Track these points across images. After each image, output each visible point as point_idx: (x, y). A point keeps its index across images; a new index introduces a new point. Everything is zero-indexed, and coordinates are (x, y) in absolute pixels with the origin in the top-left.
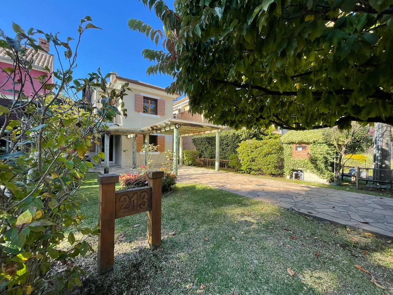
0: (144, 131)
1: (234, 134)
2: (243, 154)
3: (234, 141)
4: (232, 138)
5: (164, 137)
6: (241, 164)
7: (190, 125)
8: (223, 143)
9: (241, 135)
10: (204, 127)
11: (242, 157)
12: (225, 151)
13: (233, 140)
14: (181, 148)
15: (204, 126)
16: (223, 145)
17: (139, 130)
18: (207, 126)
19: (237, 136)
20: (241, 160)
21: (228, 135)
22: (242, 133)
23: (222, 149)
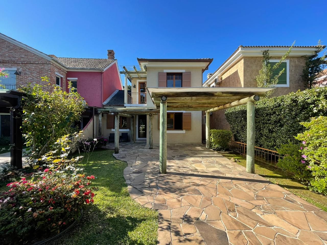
0: (153, 109)
1: (295, 101)
2: (316, 148)
3: (296, 115)
4: (291, 110)
5: (190, 113)
6: (311, 172)
7: (188, 94)
8: (269, 120)
9: (313, 103)
10: (216, 94)
11: (315, 157)
12: (274, 134)
13: (294, 113)
14: (208, 127)
15: (216, 92)
16: (270, 124)
17: (146, 108)
18: (223, 93)
19: (304, 105)
20: (312, 163)
21: (280, 105)
22: (318, 96)
23: (269, 130)
